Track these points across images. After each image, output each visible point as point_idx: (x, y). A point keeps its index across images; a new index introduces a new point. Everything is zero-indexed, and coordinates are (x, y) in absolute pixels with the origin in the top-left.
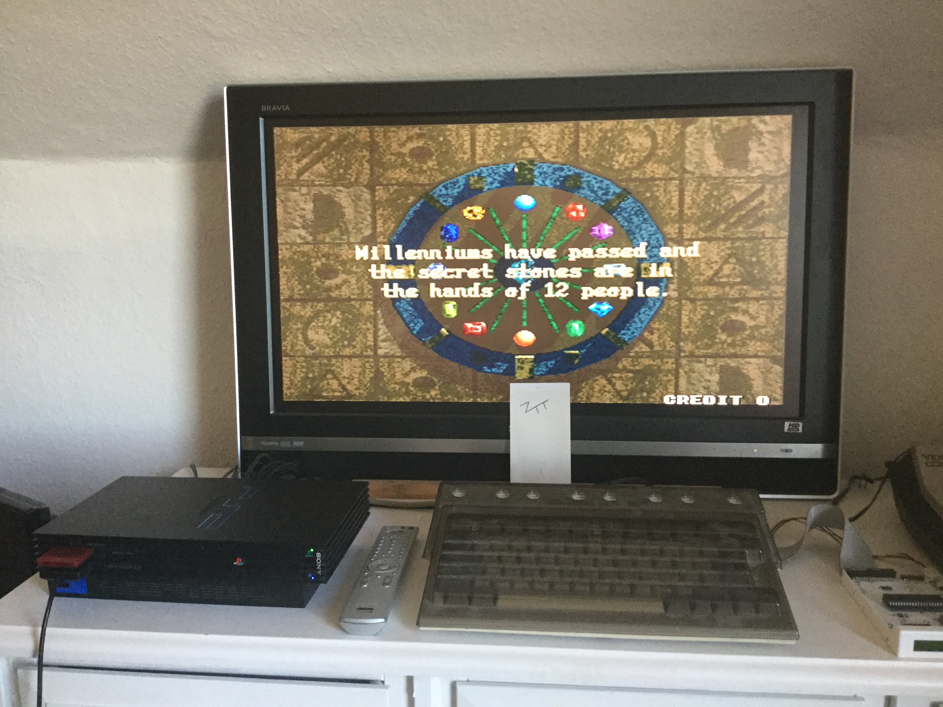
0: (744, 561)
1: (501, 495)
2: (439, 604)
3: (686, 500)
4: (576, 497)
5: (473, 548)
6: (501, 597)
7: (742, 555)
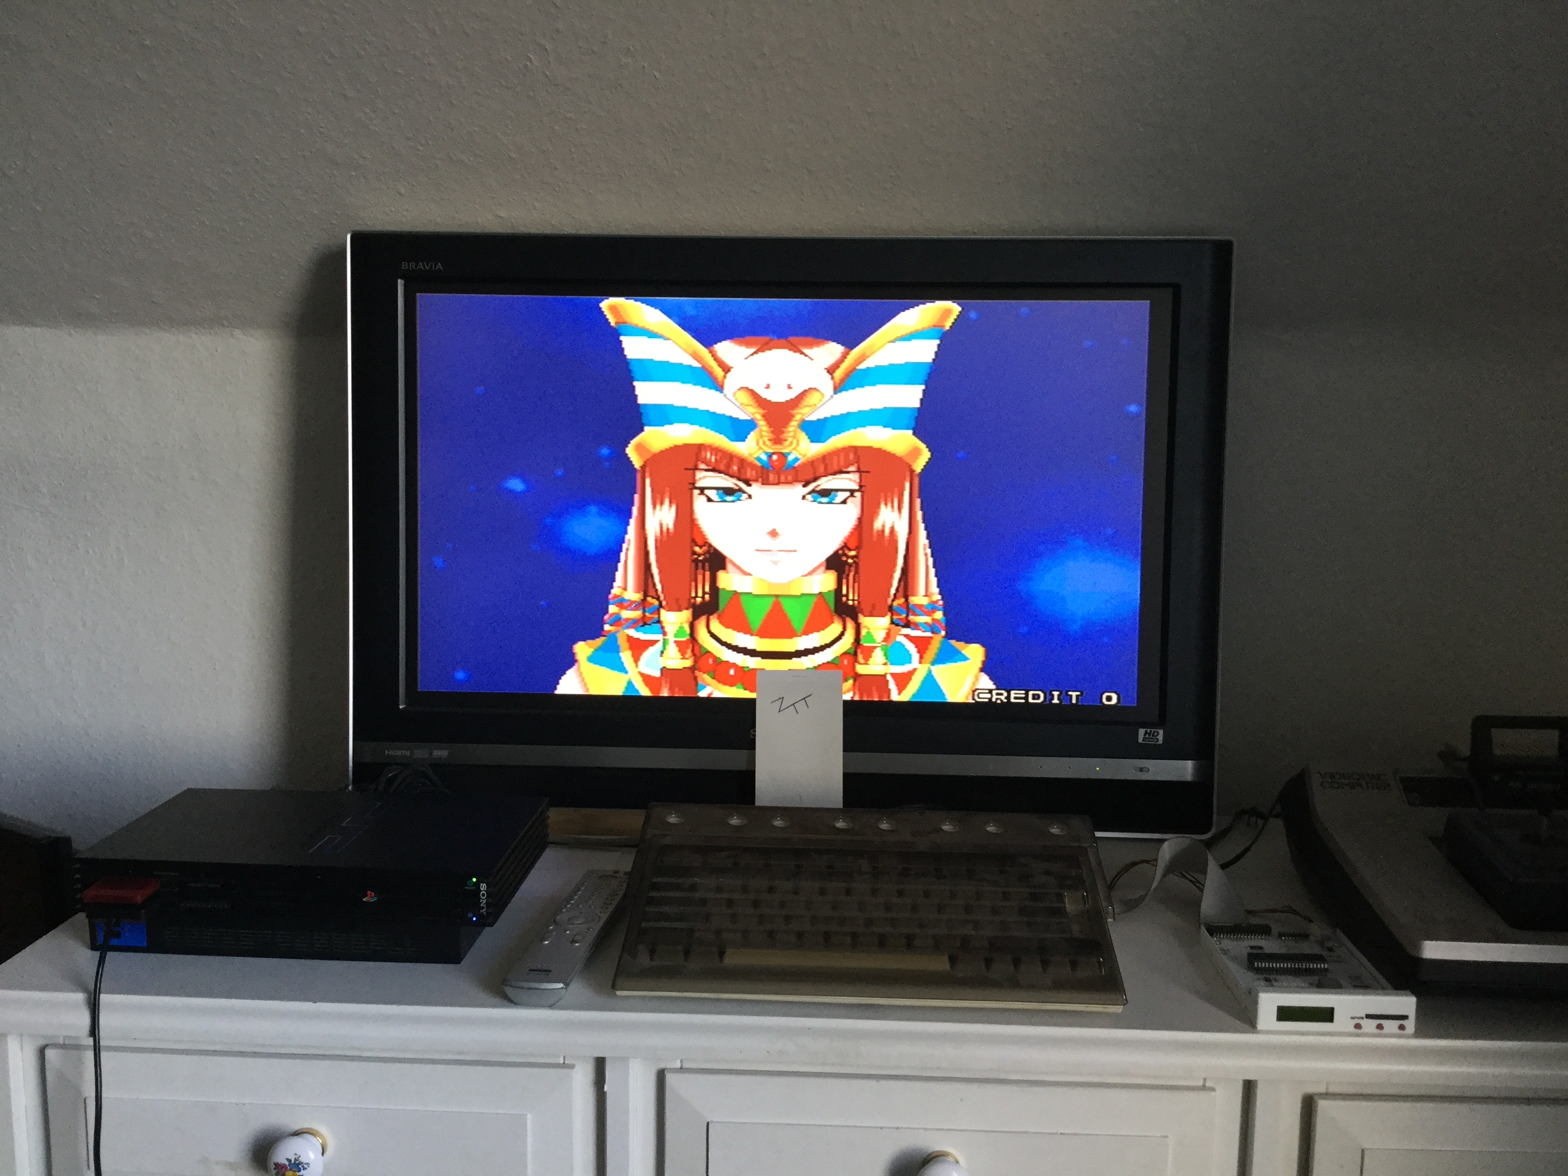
0: (1061, 905)
1: (735, 821)
2: (644, 960)
3: (991, 829)
4: (840, 824)
5: (693, 888)
6: (729, 951)
7: (1060, 898)
